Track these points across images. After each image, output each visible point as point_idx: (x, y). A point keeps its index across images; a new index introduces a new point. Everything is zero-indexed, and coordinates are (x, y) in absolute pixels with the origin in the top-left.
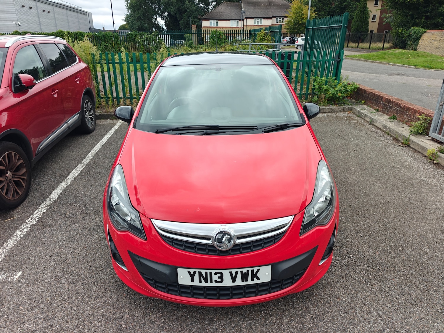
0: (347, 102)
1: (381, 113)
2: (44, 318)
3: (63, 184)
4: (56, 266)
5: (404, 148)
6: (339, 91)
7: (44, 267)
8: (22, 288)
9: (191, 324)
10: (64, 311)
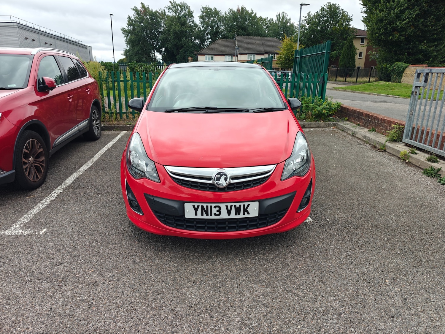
0: (332, 119)
1: (362, 127)
2: (70, 256)
3: (75, 174)
4: (76, 225)
5: (381, 153)
6: (324, 108)
7: (65, 226)
8: (48, 238)
9: (193, 259)
10: (87, 252)
